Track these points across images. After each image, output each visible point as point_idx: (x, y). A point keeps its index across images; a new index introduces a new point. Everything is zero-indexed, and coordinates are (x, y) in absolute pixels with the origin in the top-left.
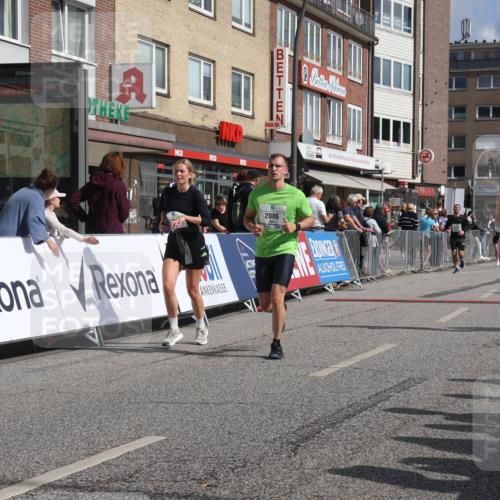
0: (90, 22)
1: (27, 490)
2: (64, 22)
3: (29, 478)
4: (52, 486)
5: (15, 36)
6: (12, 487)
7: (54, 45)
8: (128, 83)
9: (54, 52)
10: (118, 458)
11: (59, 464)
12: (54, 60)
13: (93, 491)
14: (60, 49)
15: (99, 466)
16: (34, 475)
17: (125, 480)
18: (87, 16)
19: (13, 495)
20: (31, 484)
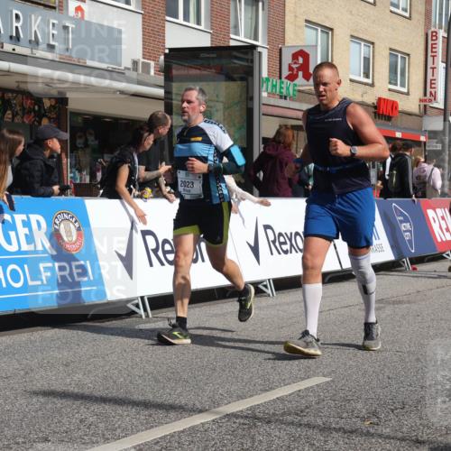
0: (263, 9)
1: (214, 418)
2: (240, 10)
3: (215, 407)
4: (235, 415)
5: (198, 23)
6: (201, 414)
7: (232, 30)
8: (295, 63)
9: (232, 36)
10: (290, 395)
11: (241, 397)
12: (233, 43)
13: (269, 422)
14: (237, 33)
15: (274, 401)
16: (219, 405)
17: (297, 414)
18: (260, 4)
19: (203, 421)
20: (217, 413)
